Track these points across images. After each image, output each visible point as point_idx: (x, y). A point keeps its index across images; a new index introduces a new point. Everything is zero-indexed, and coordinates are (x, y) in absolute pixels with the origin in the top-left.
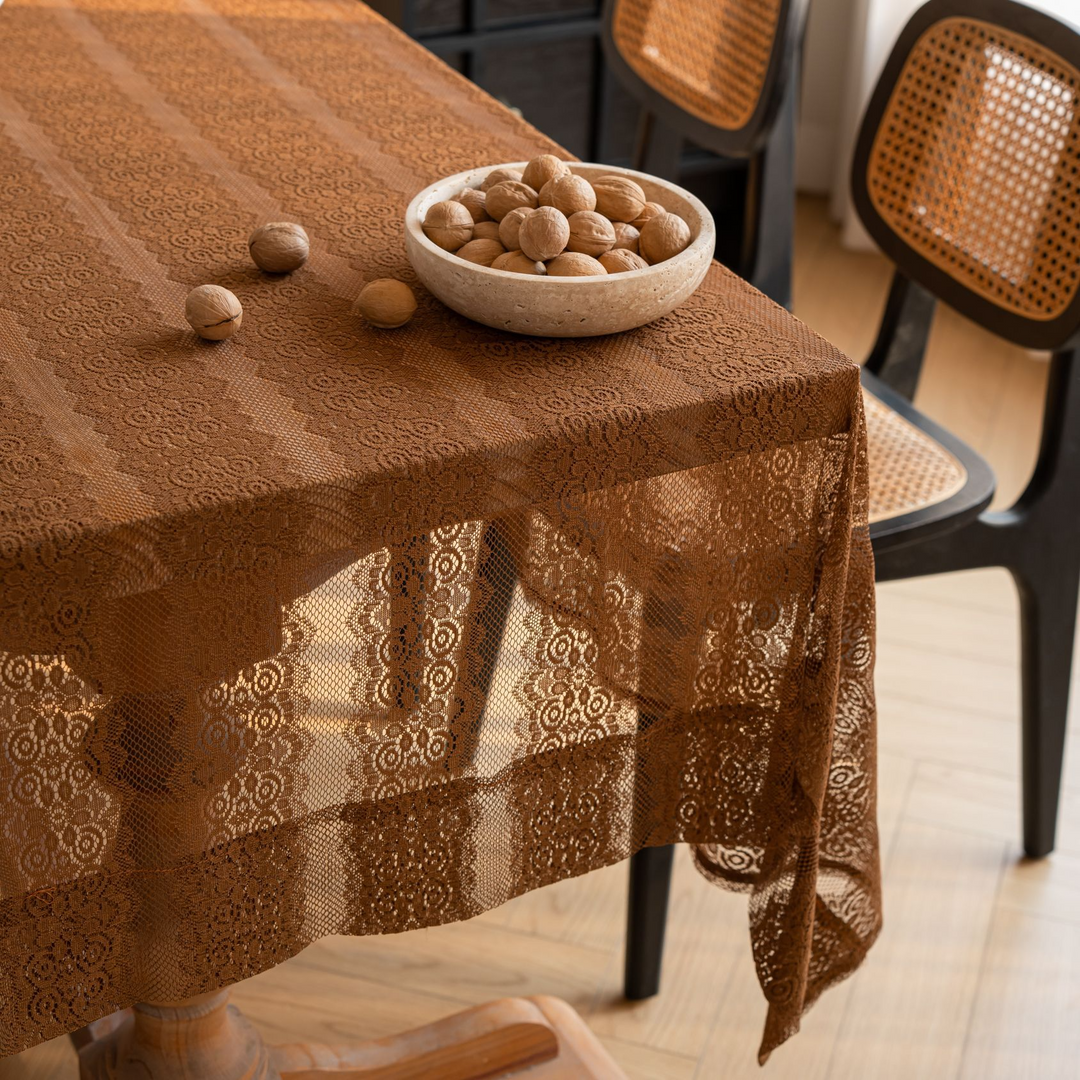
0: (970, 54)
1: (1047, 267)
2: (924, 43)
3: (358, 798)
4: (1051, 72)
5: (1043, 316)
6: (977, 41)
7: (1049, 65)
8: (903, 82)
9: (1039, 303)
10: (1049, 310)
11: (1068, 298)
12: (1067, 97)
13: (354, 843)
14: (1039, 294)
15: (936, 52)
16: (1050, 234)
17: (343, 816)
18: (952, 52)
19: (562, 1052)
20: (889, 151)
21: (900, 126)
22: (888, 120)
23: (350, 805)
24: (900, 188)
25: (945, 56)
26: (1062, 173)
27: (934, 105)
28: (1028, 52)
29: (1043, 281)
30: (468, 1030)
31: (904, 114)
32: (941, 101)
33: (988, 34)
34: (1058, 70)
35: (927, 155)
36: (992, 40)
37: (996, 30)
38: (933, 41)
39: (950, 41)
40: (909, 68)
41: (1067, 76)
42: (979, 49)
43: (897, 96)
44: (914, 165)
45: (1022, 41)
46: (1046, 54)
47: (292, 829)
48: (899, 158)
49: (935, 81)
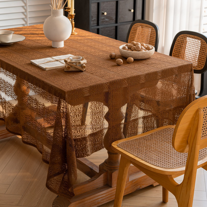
0: (185, 39)
1: (200, 63)
2: (178, 38)
3: (144, 116)
4: (197, 39)
5: (200, 69)
6: (186, 37)
7: (196, 38)
8: (176, 44)
9: (200, 68)
10: (201, 68)
11: (204, 66)
12: (200, 41)
13: (143, 121)
14: (199, 66)
15: (180, 39)
16: (200, 59)
17: (142, 118)
18: (182, 39)
20: (175, 53)
21: (176, 49)
22: (174, 49)
23: (143, 116)
25: (181, 39)
26: (200, 51)
27: (181, 46)
28: (193, 37)
29: (200, 65)
31: (176, 48)
32: (181, 45)
33: (187, 36)
34: (198, 38)
35: (180, 52)
36: (188, 36)
37: (188, 35)
39: (182, 37)
40: (176, 42)
41: (199, 39)
42: (186, 38)
43: (175, 46)
44: (179, 54)
45: (192, 36)
46: (196, 37)
47: (137, 119)
48: (176, 54)
49: (180, 43)
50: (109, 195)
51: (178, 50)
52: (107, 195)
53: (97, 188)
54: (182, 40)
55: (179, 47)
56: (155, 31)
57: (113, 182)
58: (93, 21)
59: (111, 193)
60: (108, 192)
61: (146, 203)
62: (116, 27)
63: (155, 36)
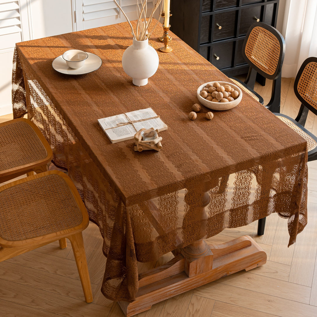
2: (308, 65)
3: (232, 208)
8: (304, 72)
13: (231, 215)
15: (310, 68)
17: (230, 211)
19: (252, 245)
21: (303, 80)
22: (301, 78)
23: (231, 209)
24: (304, 90)
30: (238, 242)
32: (311, 76)
38: (309, 65)
39: (313, 66)
40: (305, 69)
43: (303, 74)
44: (306, 87)
47: (223, 213)
48: (303, 85)
49: (310, 73)
50: (184, 285)
51: (306, 81)
52: (182, 286)
53: (171, 277)
54: (313, 69)
55: (308, 77)
56: (279, 46)
57: (190, 272)
58: (204, 5)
59: (187, 284)
60: (183, 283)
61: (230, 298)
62: (237, 12)
63: (279, 54)
